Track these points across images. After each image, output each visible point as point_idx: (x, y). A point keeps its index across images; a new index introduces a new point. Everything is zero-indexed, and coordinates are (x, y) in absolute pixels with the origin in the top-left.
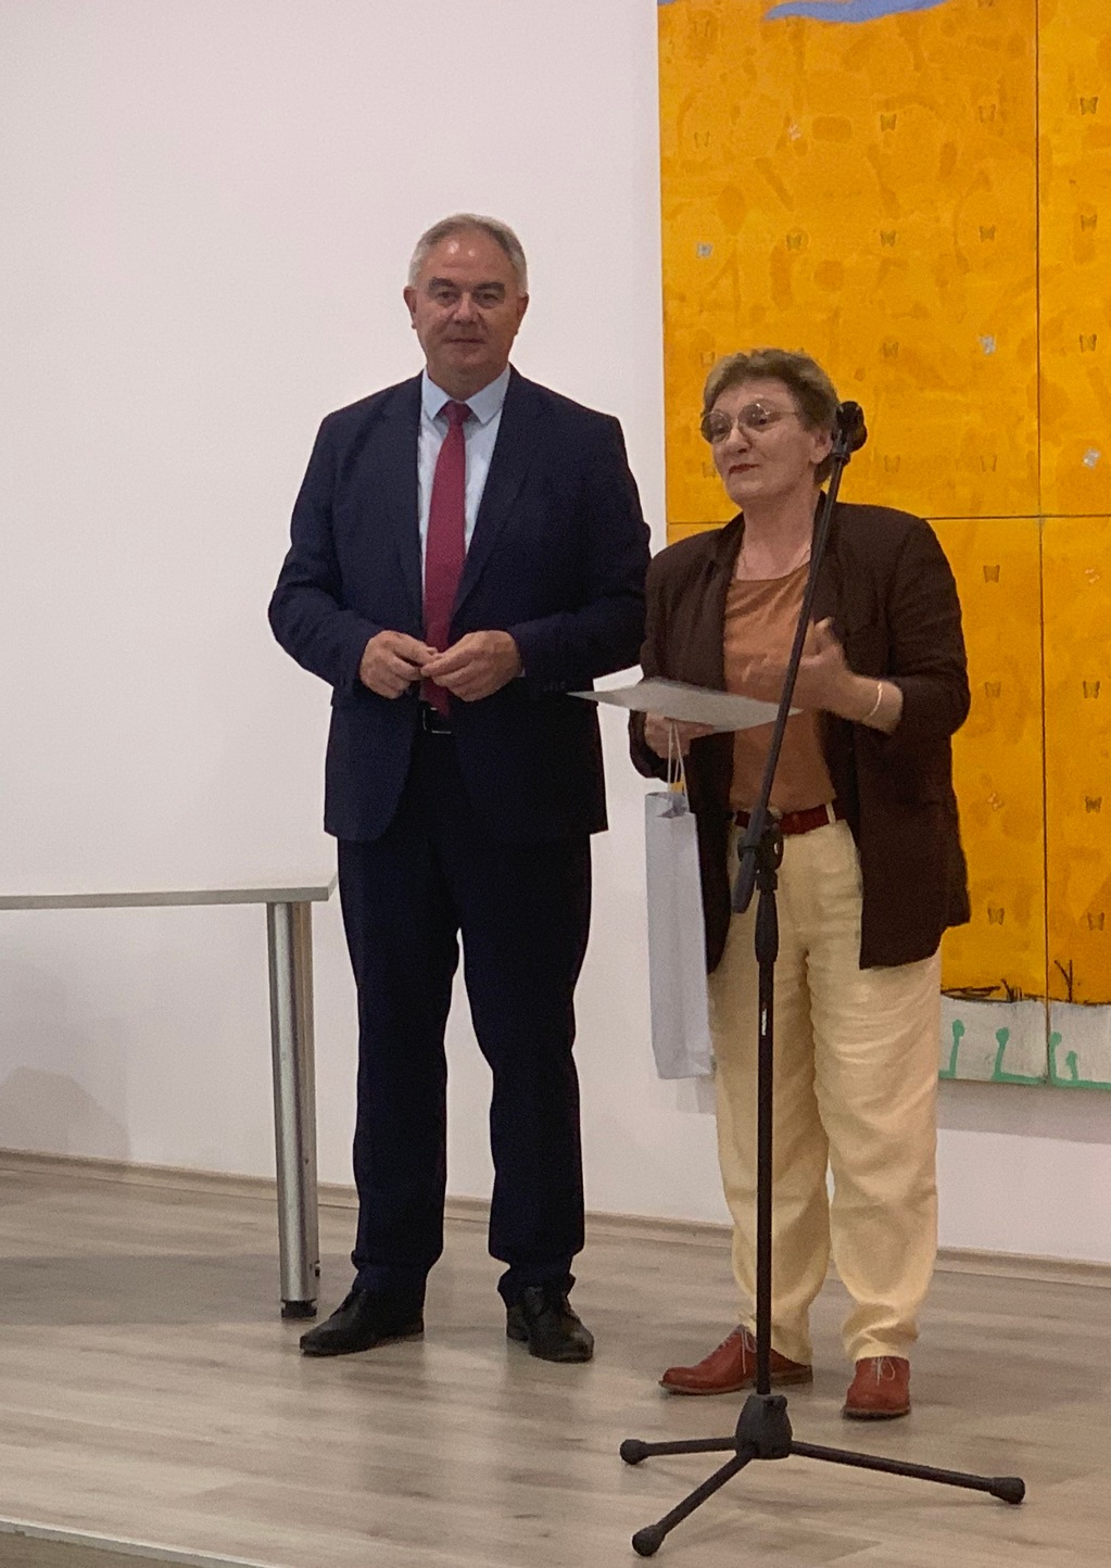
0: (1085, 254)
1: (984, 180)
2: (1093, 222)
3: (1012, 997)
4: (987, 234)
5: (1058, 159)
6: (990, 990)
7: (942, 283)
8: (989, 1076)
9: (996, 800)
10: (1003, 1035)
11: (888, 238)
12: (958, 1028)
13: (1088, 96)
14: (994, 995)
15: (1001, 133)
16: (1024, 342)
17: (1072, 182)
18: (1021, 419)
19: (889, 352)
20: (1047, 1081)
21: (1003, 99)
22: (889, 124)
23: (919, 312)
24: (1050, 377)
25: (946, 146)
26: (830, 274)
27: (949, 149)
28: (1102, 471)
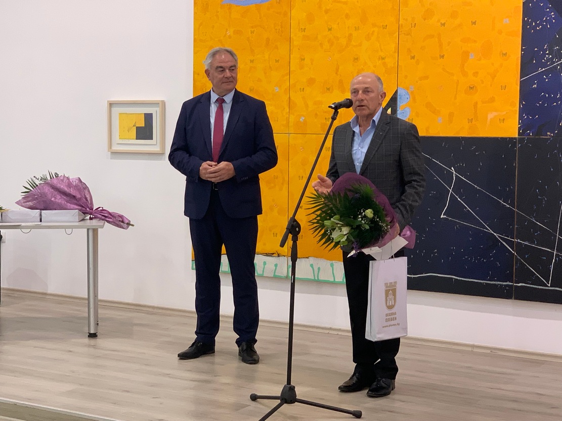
0: (302, 67)
1: (276, 47)
2: (304, 59)
3: (279, 256)
4: (277, 61)
5: (296, 43)
6: (273, 254)
7: (265, 73)
8: (272, 276)
9: (276, 205)
10: (276, 265)
11: (252, 61)
12: (265, 263)
13: (303, 28)
14: (274, 255)
15: (281, 36)
16: (286, 89)
17: (299, 49)
18: (284, 108)
19: (251, 90)
20: (287, 277)
21: (282, 27)
22: (252, 32)
23: (260, 80)
24: (292, 98)
25: (267, 38)
27: (268, 39)
28: (305, 122)
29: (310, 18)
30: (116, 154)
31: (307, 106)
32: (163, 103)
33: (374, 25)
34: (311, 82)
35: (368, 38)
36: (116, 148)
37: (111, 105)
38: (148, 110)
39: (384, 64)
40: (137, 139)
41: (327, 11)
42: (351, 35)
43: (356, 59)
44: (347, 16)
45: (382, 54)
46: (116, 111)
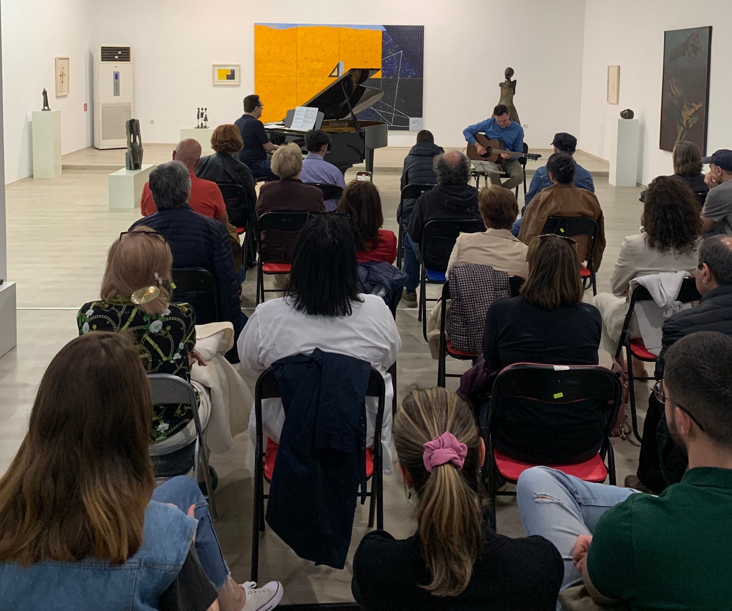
1: (291, 45)
2: (303, 50)
4: (292, 50)
5: (299, 44)
7: (287, 55)
11: (281, 50)
13: (302, 39)
16: (295, 61)
18: (294, 67)
19: (281, 61)
22: (281, 40)
23: (284, 57)
24: (298, 64)
26: (274, 53)
27: (288, 43)
28: (304, 73)
29: (305, 36)
30: (215, 86)
31: (304, 67)
32: (240, 65)
33: (330, 40)
35: (328, 44)
36: (216, 83)
37: (214, 66)
38: (233, 68)
39: (334, 53)
40: (227, 79)
41: (312, 34)
43: (324, 51)
44: (320, 36)
45: (333, 50)
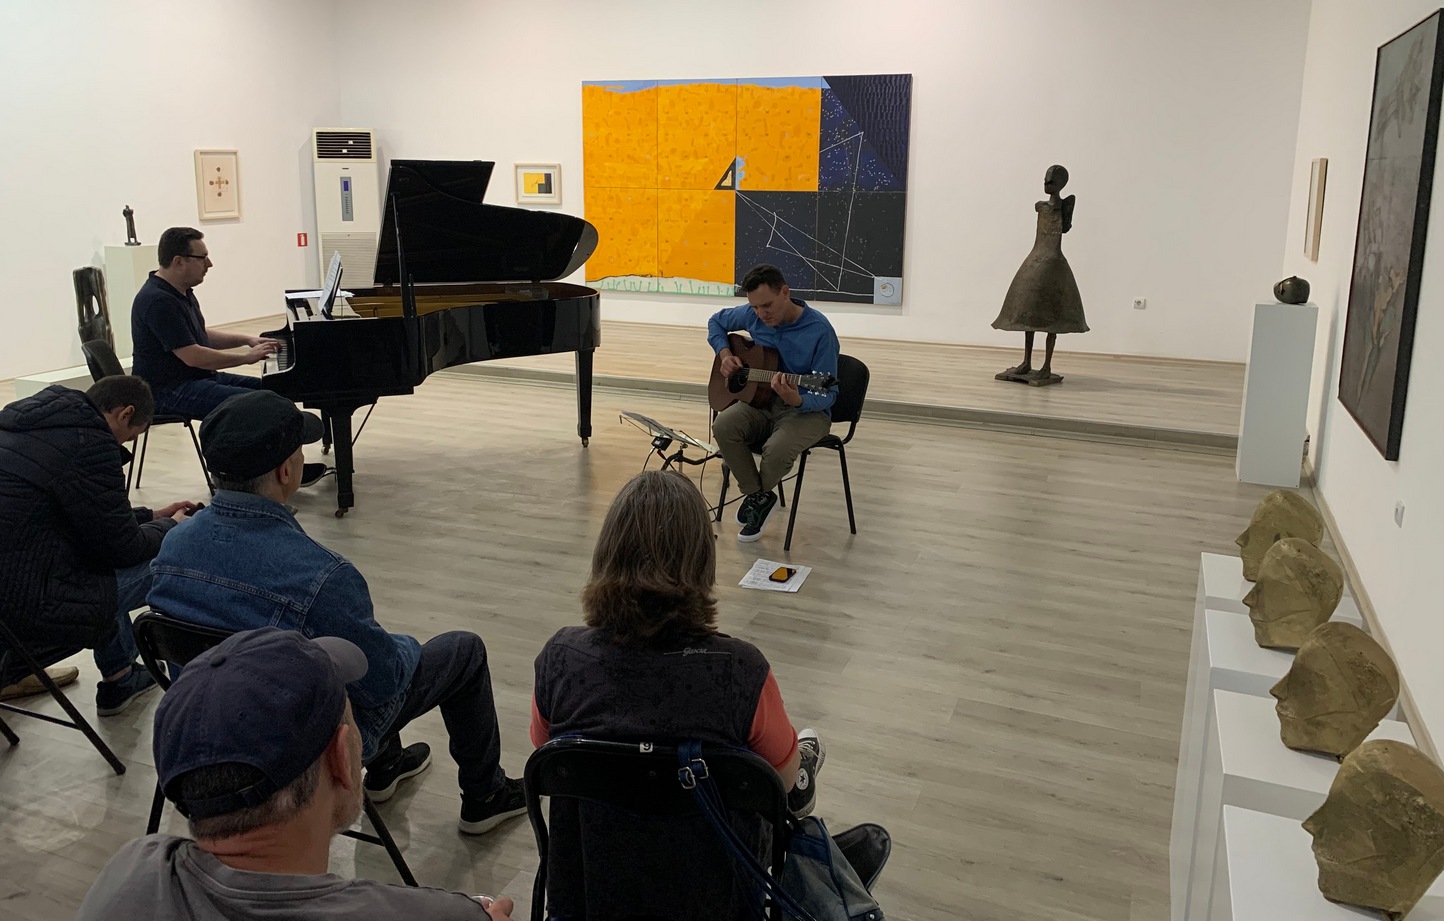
0: (666, 140)
1: (647, 125)
3: (651, 276)
4: (648, 135)
6: (647, 275)
8: (647, 290)
9: (648, 240)
10: (650, 283)
11: (628, 135)
12: (641, 282)
13: (667, 111)
15: (651, 117)
16: (654, 156)
17: (664, 127)
18: (654, 170)
19: (629, 156)
20: (658, 292)
21: (651, 110)
23: (635, 149)
24: (660, 162)
26: (617, 141)
27: (640, 119)
28: (669, 181)
29: (672, 104)
31: (671, 169)
32: (560, 165)
33: (719, 111)
34: (673, 151)
35: (715, 120)
37: (517, 167)
38: (547, 171)
39: (727, 139)
40: (539, 192)
42: (702, 118)
43: (706, 135)
44: (699, 104)
45: (725, 132)
46: (521, 171)
